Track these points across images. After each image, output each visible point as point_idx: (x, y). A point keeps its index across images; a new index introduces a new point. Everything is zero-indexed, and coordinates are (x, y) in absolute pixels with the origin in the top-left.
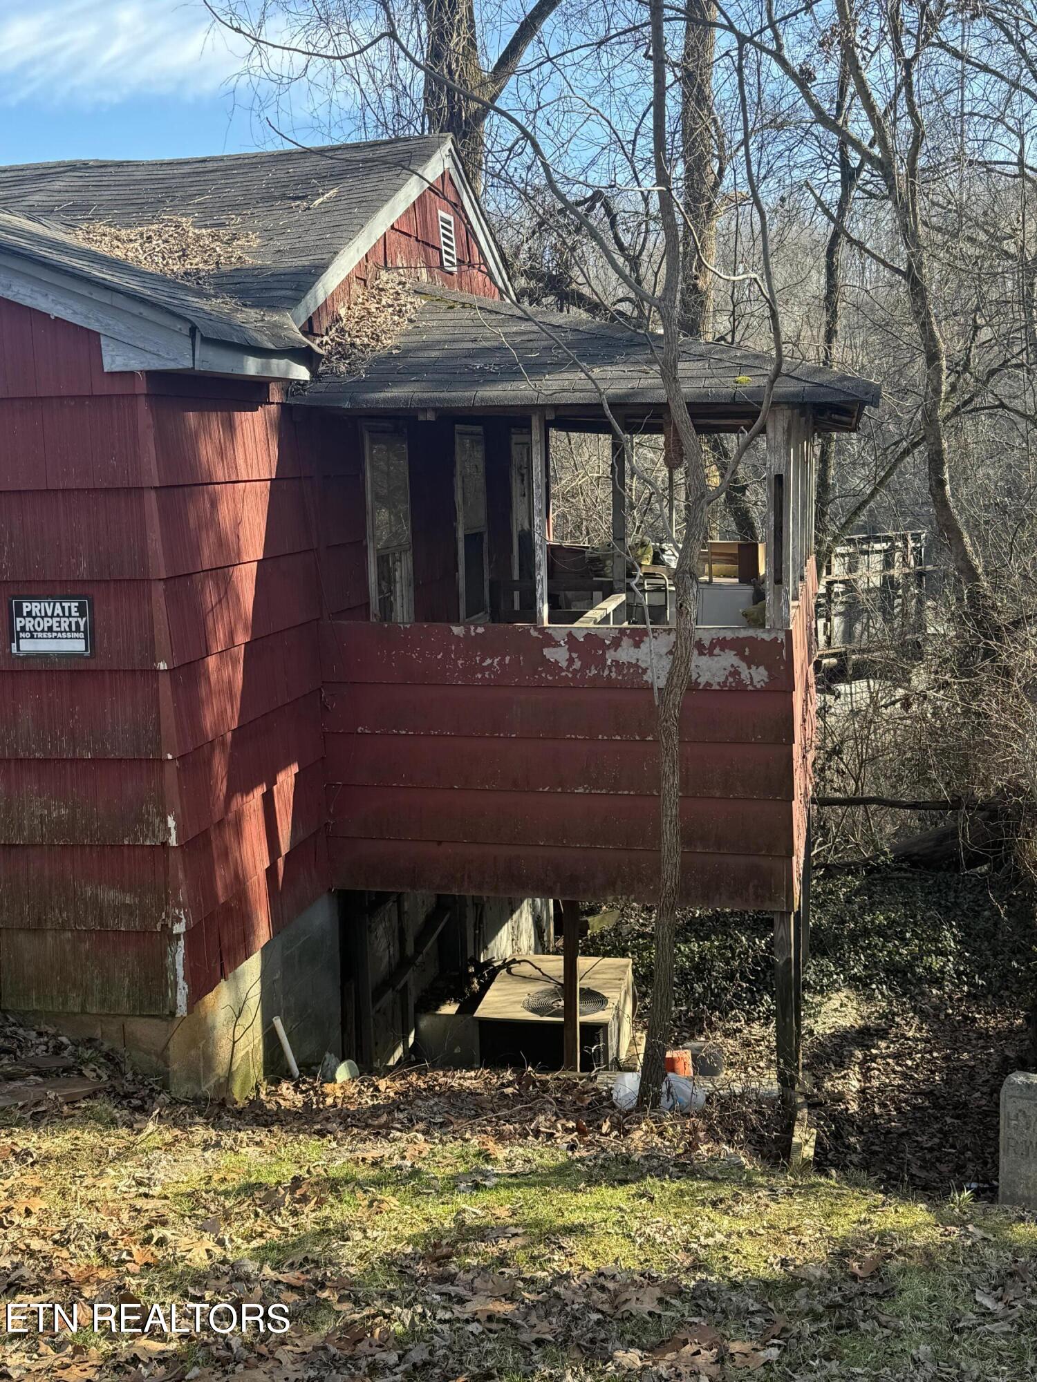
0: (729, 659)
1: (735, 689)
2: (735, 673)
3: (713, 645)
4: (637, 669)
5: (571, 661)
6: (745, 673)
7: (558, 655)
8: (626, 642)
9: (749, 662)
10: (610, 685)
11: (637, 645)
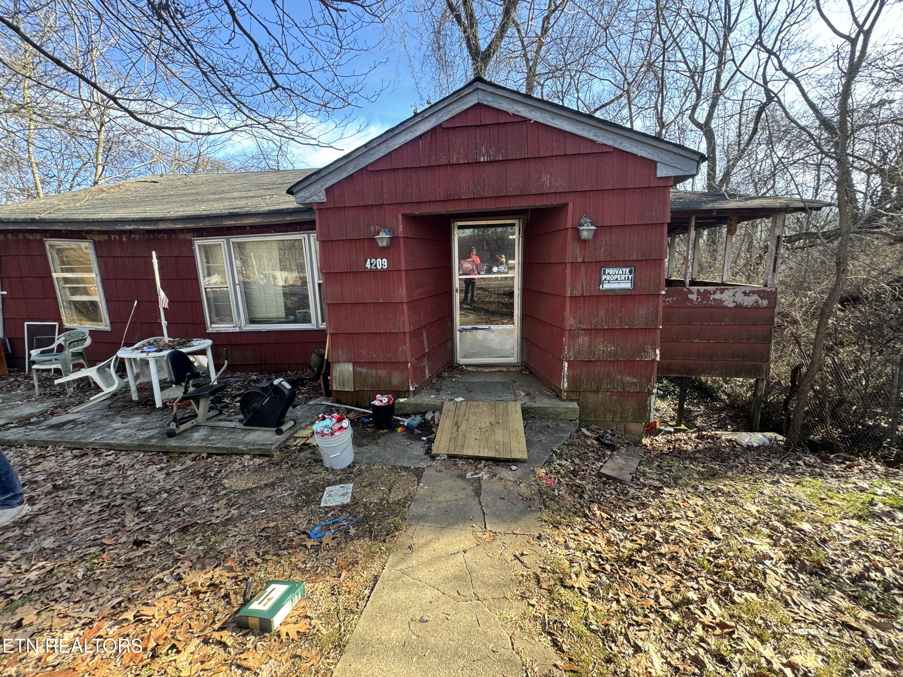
0: (755, 297)
1: (756, 307)
2: (757, 302)
3: (750, 293)
4: (721, 301)
5: (698, 299)
6: (760, 302)
7: (693, 297)
8: (718, 292)
9: (762, 298)
10: (711, 307)
11: (722, 293)
